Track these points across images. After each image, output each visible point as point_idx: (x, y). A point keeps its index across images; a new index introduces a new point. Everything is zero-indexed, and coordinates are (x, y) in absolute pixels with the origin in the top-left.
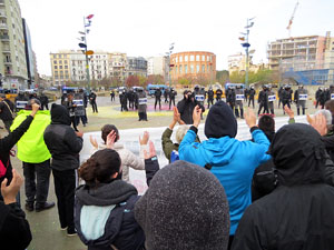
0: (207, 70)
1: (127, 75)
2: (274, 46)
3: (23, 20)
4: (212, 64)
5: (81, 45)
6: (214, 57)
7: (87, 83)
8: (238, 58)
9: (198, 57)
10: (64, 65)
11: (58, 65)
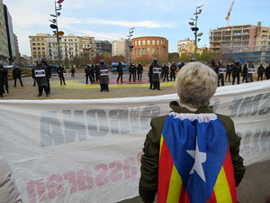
0: (161, 52)
1: (95, 55)
2: (215, 33)
4: (165, 47)
5: (53, 26)
6: (167, 42)
7: (60, 62)
8: (186, 43)
9: (154, 42)
10: (41, 47)
11: (36, 47)
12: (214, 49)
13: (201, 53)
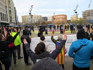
0: (64, 20)
1: (42, 22)
2: (84, 13)
3: (15, 7)
4: (66, 18)
5: (30, 14)
6: (66, 16)
7: (31, 24)
8: (73, 16)
9: (62, 16)
10: (25, 19)
11: (24, 19)
12: (84, 18)
13: (79, 19)
